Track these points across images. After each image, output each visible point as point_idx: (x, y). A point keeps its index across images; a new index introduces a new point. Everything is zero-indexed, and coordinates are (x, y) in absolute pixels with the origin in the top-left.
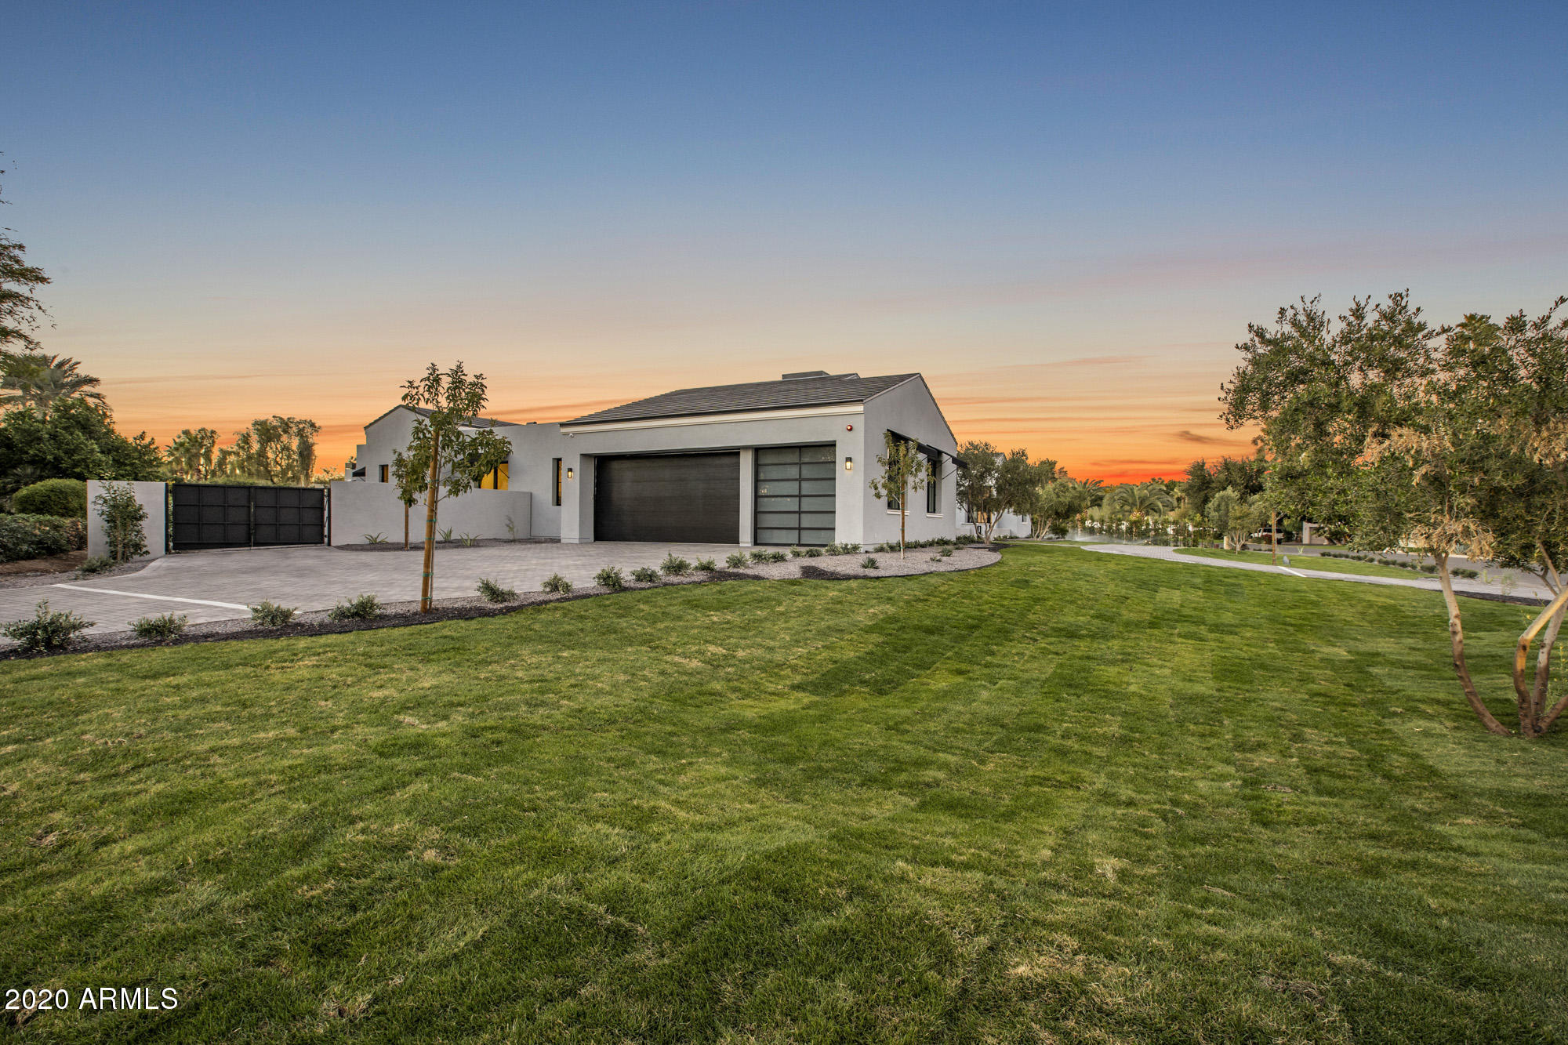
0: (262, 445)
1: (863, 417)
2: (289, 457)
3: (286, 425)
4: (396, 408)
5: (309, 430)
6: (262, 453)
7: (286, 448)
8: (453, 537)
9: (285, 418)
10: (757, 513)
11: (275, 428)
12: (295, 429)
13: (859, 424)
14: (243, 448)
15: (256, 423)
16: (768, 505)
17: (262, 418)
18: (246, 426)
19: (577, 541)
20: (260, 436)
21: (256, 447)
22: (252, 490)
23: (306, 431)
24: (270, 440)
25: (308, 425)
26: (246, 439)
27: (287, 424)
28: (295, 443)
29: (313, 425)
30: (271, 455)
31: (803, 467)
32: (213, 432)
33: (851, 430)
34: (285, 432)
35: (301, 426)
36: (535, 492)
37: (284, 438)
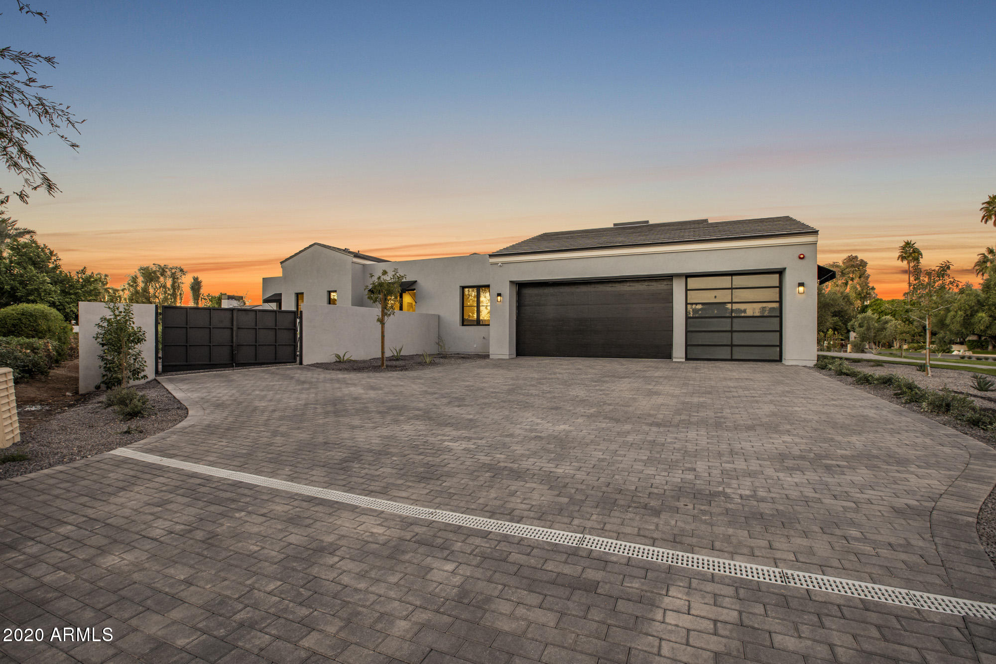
0: (146, 284)
2: (165, 292)
3: (163, 271)
4: (311, 246)
5: (179, 274)
6: (145, 290)
7: (163, 286)
8: (402, 353)
9: (162, 265)
10: (691, 332)
11: (155, 272)
12: (169, 273)
13: (812, 253)
14: (132, 286)
15: (141, 269)
16: (697, 325)
17: (146, 265)
18: (134, 271)
19: (506, 357)
20: (144, 277)
21: (141, 285)
22: (235, 312)
23: (176, 274)
24: (151, 280)
25: (178, 270)
26: (134, 280)
27: (163, 269)
28: (169, 283)
29: (182, 270)
30: (151, 291)
31: (735, 291)
32: (105, 275)
33: (803, 258)
34: (162, 275)
35: (173, 271)
36: (442, 314)
37: (162, 279)
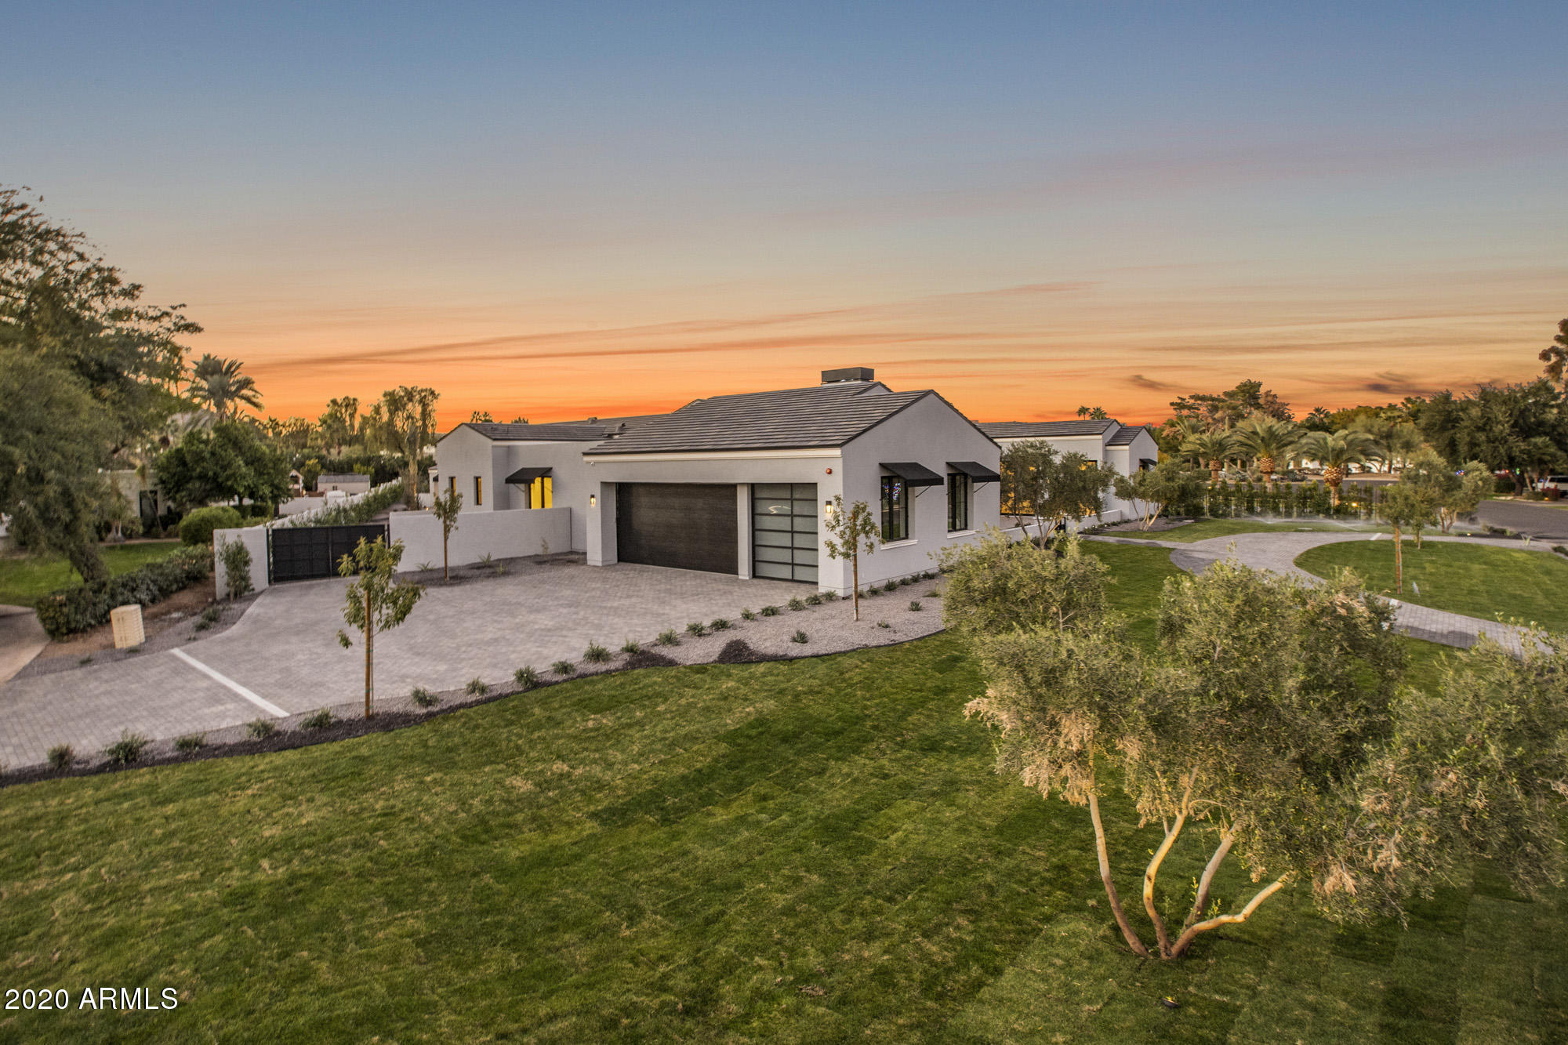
0: (391, 414)
1: (841, 460)
3: (410, 395)
4: (460, 426)
5: (429, 398)
6: (391, 422)
7: (409, 417)
9: (409, 388)
10: (754, 546)
11: (401, 398)
12: (418, 398)
13: (838, 467)
14: (376, 419)
15: (385, 394)
16: (766, 539)
17: (390, 389)
18: (377, 397)
19: (600, 564)
20: (389, 406)
21: (385, 417)
22: (330, 530)
23: (427, 398)
24: (397, 409)
25: (428, 393)
26: (377, 410)
27: (411, 393)
28: (418, 411)
29: (432, 393)
30: (398, 423)
31: (795, 503)
32: (355, 400)
33: (830, 473)
34: (410, 401)
35: (423, 394)
37: (409, 407)
